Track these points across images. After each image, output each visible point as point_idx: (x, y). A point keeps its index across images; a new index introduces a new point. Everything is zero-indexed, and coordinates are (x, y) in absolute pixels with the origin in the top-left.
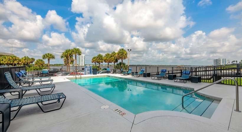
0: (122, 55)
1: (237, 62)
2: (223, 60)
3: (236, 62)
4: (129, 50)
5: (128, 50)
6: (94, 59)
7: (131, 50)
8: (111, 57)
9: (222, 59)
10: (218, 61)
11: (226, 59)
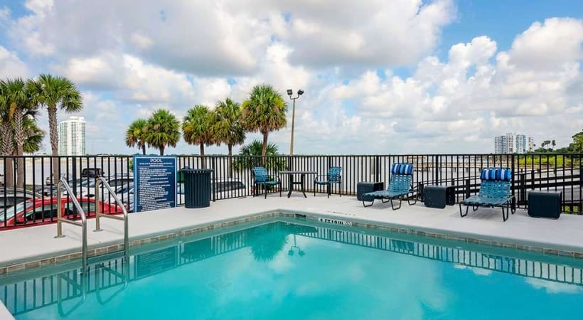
0: (267, 112)
1: (554, 144)
2: (517, 138)
3: (551, 143)
4: (295, 95)
5: (290, 92)
6: (137, 132)
7: (300, 93)
8: (219, 120)
9: (515, 137)
10: (505, 142)
11: (524, 137)
